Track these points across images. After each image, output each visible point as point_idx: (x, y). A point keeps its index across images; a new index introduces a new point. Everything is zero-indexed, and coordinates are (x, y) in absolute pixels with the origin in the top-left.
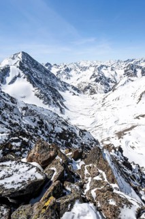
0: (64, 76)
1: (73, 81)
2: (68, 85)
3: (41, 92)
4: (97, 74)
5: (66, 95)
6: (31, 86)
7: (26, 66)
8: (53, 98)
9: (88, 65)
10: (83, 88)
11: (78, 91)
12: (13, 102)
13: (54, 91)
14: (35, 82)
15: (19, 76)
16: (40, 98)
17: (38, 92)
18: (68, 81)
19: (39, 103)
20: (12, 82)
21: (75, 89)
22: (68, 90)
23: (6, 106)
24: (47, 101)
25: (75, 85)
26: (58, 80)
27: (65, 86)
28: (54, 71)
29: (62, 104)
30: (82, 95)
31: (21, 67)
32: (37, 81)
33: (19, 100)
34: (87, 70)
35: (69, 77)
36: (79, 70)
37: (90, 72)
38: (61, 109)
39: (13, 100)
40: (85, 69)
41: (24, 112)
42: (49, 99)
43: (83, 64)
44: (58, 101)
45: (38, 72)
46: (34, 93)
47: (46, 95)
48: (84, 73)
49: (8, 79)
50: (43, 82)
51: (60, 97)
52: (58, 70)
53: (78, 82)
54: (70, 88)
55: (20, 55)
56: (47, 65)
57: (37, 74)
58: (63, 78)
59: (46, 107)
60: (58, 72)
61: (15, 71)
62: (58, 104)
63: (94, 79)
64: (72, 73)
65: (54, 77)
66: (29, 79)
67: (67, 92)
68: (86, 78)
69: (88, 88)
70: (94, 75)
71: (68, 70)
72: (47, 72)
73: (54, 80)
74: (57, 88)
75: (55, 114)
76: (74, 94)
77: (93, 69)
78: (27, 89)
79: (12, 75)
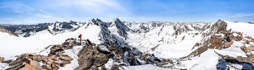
1: (132, 28)
5: (129, 33)
7: (117, 22)
8: (123, 34)
10: (136, 31)
13: (124, 31)
14: (118, 27)
15: (114, 25)
16: (119, 33)
17: (118, 31)
18: (130, 28)
19: (118, 35)
21: (132, 31)
23: (107, 33)
24: (121, 35)
25: (133, 29)
27: (129, 30)
28: (125, 24)
30: (135, 33)
31: (115, 22)
33: (112, 32)
35: (131, 26)
36: (135, 24)
37: (139, 25)
38: (126, 38)
39: (110, 32)
40: (137, 24)
41: (112, 37)
43: (136, 22)
45: (120, 24)
47: (121, 32)
49: (111, 26)
50: (121, 28)
51: (126, 33)
55: (116, 19)
56: (123, 22)
58: (128, 27)
59: (120, 36)
60: (127, 25)
61: (113, 23)
62: (125, 36)
64: (132, 25)
66: (117, 26)
68: (137, 27)
69: (138, 31)
70: (140, 26)
71: (131, 24)
72: (123, 24)
73: (125, 27)
75: (123, 40)
76: (132, 33)
78: (115, 29)
79: (112, 24)
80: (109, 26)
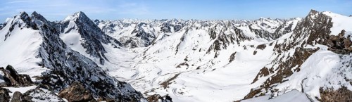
0: (109, 30)
1: (116, 35)
2: (111, 38)
3: (87, 42)
4: (137, 30)
5: (108, 47)
6: (80, 36)
7: (80, 21)
8: (96, 49)
9: (130, 23)
10: (125, 42)
11: (120, 44)
12: (63, 47)
13: (98, 43)
14: (83, 33)
15: (74, 28)
16: (85, 47)
17: (84, 42)
18: (111, 35)
19: (83, 52)
20: (68, 32)
21: (117, 42)
22: (110, 42)
23: (58, 49)
24: (90, 51)
25: (118, 39)
26: (103, 33)
27: (108, 39)
28: (101, 26)
29: (103, 55)
30: (123, 48)
31: (77, 22)
32: (85, 33)
33: (68, 46)
34: (130, 27)
35: (112, 31)
36: (122, 26)
37: (131, 28)
38: (101, 60)
39: (64, 45)
40: (127, 25)
41: (68, 56)
42: (92, 49)
43: (126, 21)
44: (100, 52)
45: (88, 26)
46: (80, 42)
47: (90, 45)
48: (127, 28)
49: (66, 30)
50: (90, 34)
51: (102, 48)
52: (104, 25)
53: (121, 36)
54: (112, 41)
55: (78, 14)
56: (96, 21)
57: (87, 27)
58: (107, 33)
59: (88, 56)
60: (104, 27)
61: (72, 24)
62: (99, 54)
63: (135, 34)
64: (116, 28)
65: (100, 30)
66: (80, 31)
67: (110, 44)
68: (128, 33)
69: (130, 42)
70: (135, 31)
71: (112, 26)
72: (95, 27)
73: (99, 33)
74: (100, 40)
75: (94, 63)
76: (116, 47)
77: (134, 25)
78: (76, 39)
79: (69, 27)
80: (62, 31)
